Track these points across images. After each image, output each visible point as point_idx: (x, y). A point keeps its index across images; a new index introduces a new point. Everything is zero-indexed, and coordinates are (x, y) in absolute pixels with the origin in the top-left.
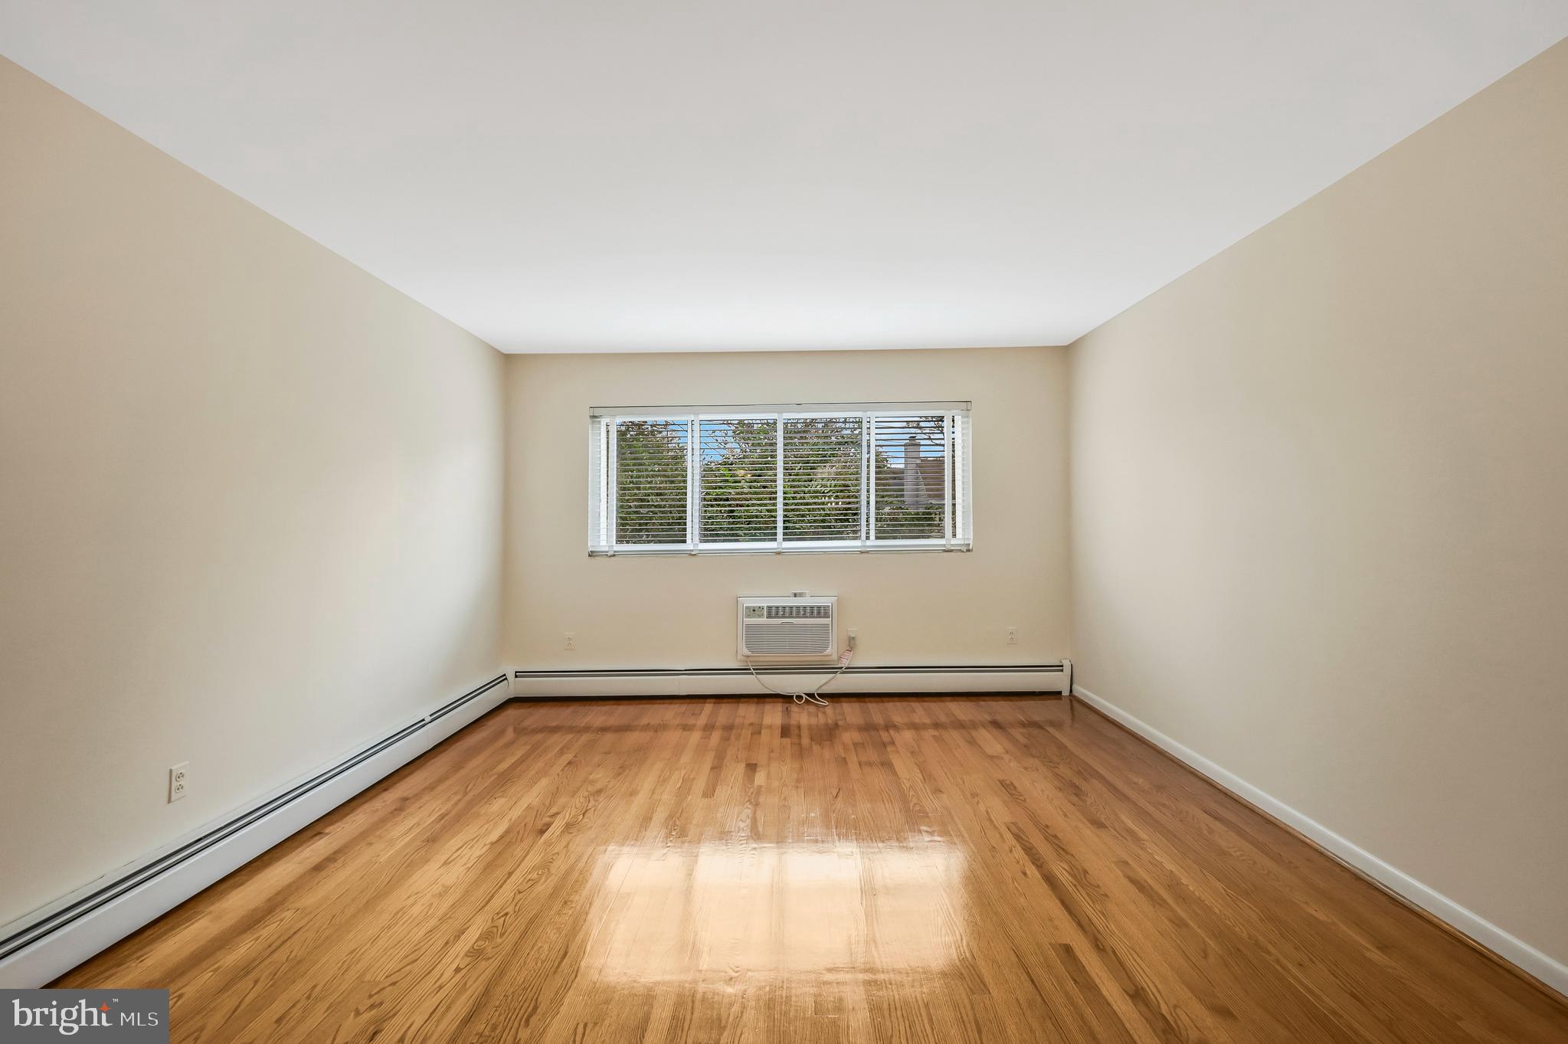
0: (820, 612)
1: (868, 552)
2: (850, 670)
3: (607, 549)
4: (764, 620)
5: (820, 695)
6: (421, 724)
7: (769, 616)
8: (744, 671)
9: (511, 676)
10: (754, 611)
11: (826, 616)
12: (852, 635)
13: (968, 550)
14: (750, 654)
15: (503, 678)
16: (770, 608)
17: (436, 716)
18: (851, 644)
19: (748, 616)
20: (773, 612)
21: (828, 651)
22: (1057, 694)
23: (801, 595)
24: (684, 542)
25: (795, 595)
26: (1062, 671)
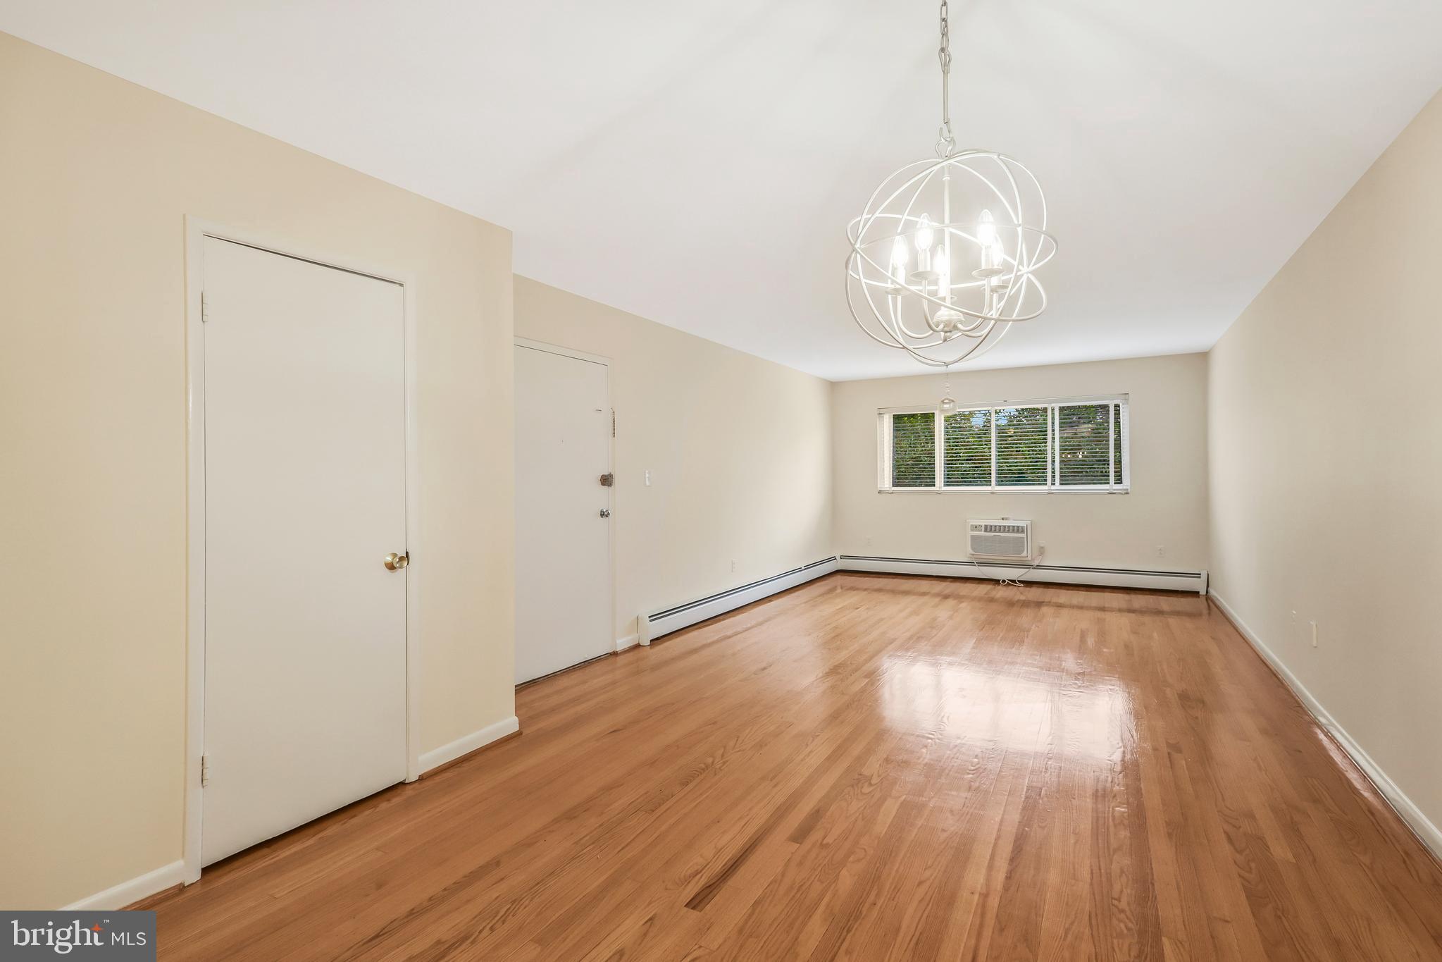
0: (1019, 530)
1: (1052, 493)
2: (1039, 567)
3: (888, 489)
4: (983, 533)
5: (1020, 582)
6: (799, 570)
7: (986, 531)
8: (971, 563)
9: (838, 558)
10: (976, 527)
11: (1023, 532)
12: (1042, 545)
13: (1127, 493)
14: (973, 553)
15: (834, 558)
16: (986, 526)
17: (808, 567)
18: (1042, 551)
19: (972, 530)
20: (987, 528)
21: (1024, 554)
22: (1195, 594)
23: (1006, 519)
24: (934, 485)
25: (1003, 519)
26: (1200, 577)
